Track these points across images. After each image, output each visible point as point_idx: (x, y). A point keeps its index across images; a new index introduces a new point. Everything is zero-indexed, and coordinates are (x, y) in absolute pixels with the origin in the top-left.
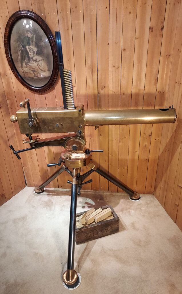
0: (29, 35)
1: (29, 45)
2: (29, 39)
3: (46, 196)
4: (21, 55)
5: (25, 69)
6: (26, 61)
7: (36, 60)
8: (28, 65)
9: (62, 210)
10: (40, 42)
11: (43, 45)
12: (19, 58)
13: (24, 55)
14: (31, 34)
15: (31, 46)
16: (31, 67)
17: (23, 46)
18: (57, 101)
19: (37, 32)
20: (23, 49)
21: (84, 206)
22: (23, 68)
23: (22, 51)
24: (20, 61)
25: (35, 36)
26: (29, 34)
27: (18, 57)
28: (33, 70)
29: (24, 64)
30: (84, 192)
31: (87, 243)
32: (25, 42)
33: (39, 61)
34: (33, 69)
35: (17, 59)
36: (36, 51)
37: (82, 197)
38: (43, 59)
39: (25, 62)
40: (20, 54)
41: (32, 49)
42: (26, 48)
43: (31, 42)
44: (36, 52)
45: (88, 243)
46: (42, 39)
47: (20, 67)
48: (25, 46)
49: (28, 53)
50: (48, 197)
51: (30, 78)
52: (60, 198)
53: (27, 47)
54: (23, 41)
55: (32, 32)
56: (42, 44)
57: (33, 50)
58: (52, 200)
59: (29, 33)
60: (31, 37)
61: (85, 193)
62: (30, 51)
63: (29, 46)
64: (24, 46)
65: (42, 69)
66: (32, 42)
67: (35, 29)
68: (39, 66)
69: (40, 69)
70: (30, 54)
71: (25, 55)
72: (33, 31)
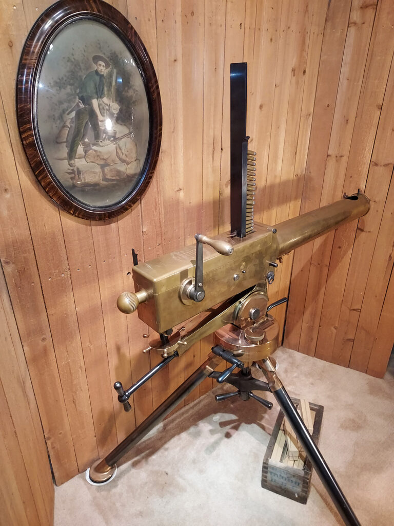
0: (102, 67)
1: (100, 95)
2: (101, 81)
3: (133, 471)
4: (73, 125)
5: (79, 163)
6: (86, 140)
7: (114, 137)
8: (91, 151)
9: (201, 471)
10: (126, 88)
11: (132, 96)
12: (66, 131)
13: (84, 124)
14: (107, 66)
15: (105, 100)
16: (98, 156)
17: (82, 99)
18: (144, 230)
19: (121, 60)
20: (82, 106)
21: (225, 432)
22: (72, 162)
23: (79, 114)
24: (67, 141)
25: (115, 71)
26: (100, 65)
27: (60, 131)
28: (102, 162)
29: (80, 149)
30: (192, 408)
31: (312, 487)
32: (91, 88)
33: (120, 139)
34: (103, 159)
35: (59, 136)
36: (118, 111)
37: (204, 420)
38: (130, 133)
39: (84, 144)
40: (72, 122)
41: (107, 107)
42: (90, 105)
43: (106, 89)
44: (117, 114)
45: (313, 485)
46: (131, 82)
47: (63, 160)
48: (91, 98)
49: (97, 116)
50: (143, 470)
51: (87, 185)
52: (166, 453)
53: (95, 102)
54: (83, 86)
55: (108, 60)
56: (131, 93)
57: (108, 110)
58: (156, 468)
59: (101, 62)
60: (105, 75)
61: (196, 409)
62: (102, 111)
63: (101, 97)
64: (86, 100)
65: (124, 157)
66: (109, 90)
67: (115, 53)
68: (118, 150)
69: (120, 159)
70: (101, 121)
71: (87, 122)
72: (111, 59)
